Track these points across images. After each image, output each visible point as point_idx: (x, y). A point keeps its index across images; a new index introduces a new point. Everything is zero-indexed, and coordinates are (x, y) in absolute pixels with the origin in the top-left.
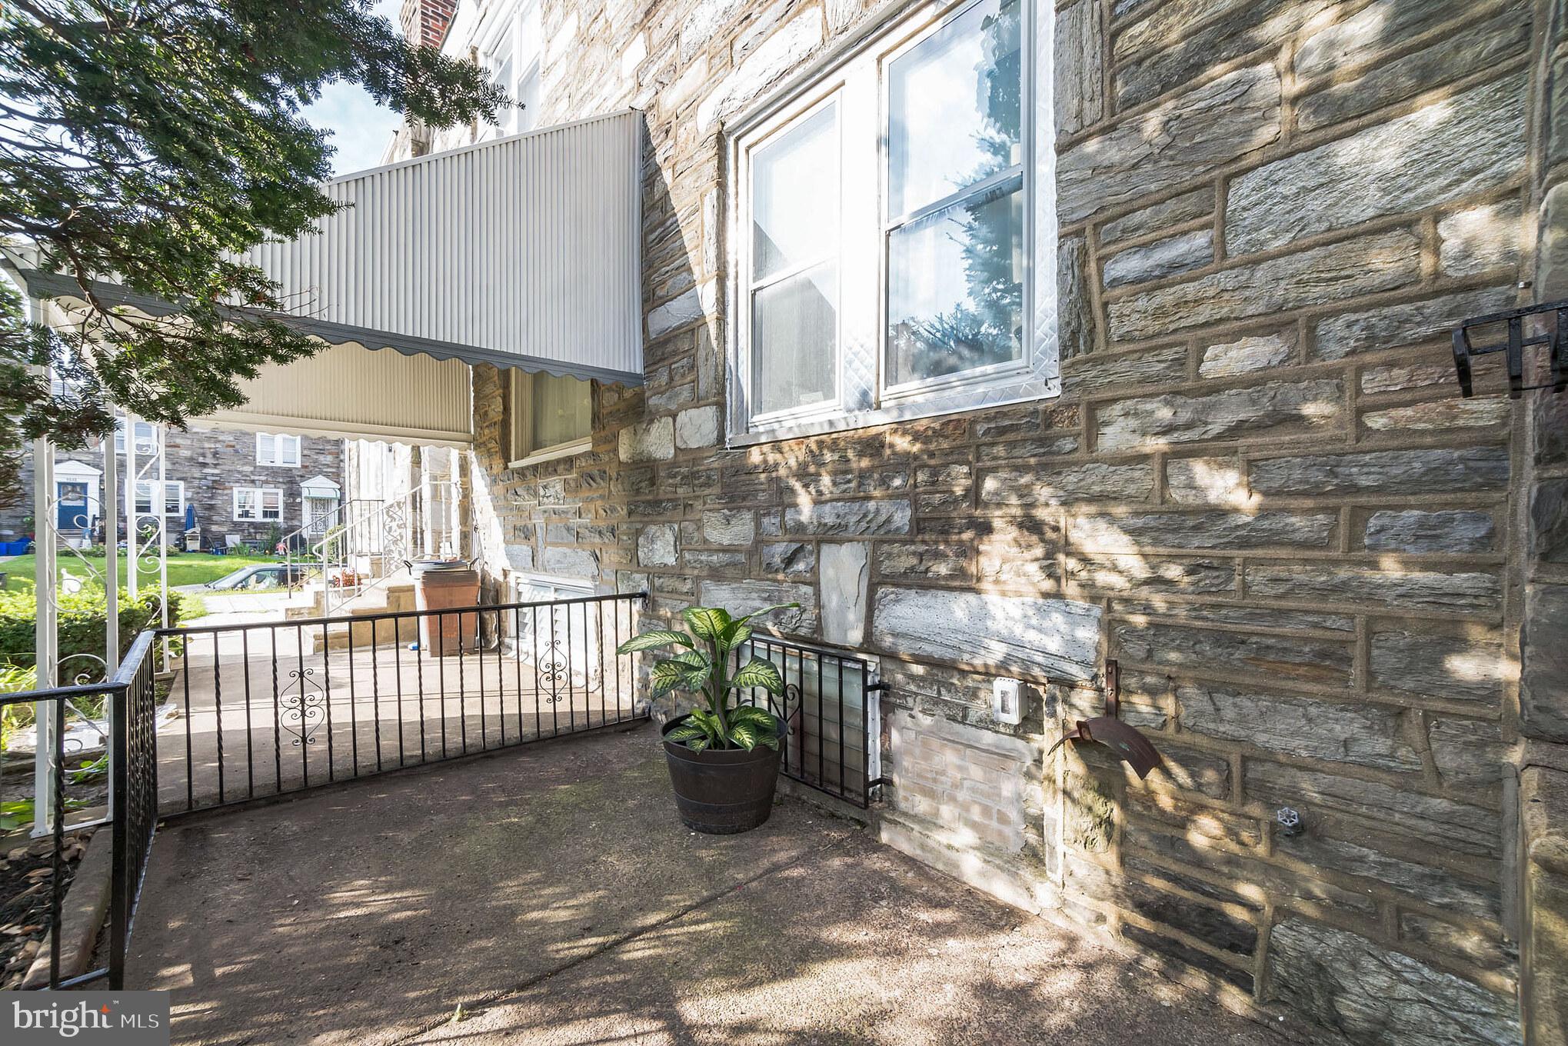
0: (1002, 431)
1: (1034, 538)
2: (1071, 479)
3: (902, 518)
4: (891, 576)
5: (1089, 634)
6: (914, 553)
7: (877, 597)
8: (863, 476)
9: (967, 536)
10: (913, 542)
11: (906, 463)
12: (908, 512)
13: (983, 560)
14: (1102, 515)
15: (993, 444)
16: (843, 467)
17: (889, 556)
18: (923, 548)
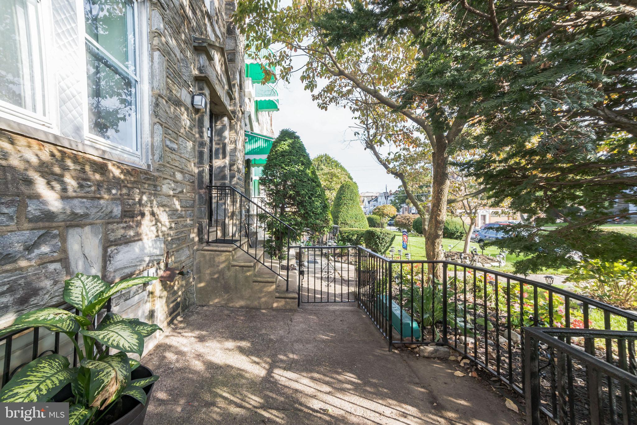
0: (148, 179)
1: (154, 218)
2: (159, 199)
3: (117, 210)
4: (115, 240)
5: (163, 246)
6: (123, 228)
7: (108, 254)
8: (99, 185)
9: (139, 218)
10: (121, 222)
11: (118, 183)
12: (120, 208)
13: (142, 227)
14: (165, 211)
15: (145, 183)
16: (82, 175)
17: (113, 231)
18: (125, 225)
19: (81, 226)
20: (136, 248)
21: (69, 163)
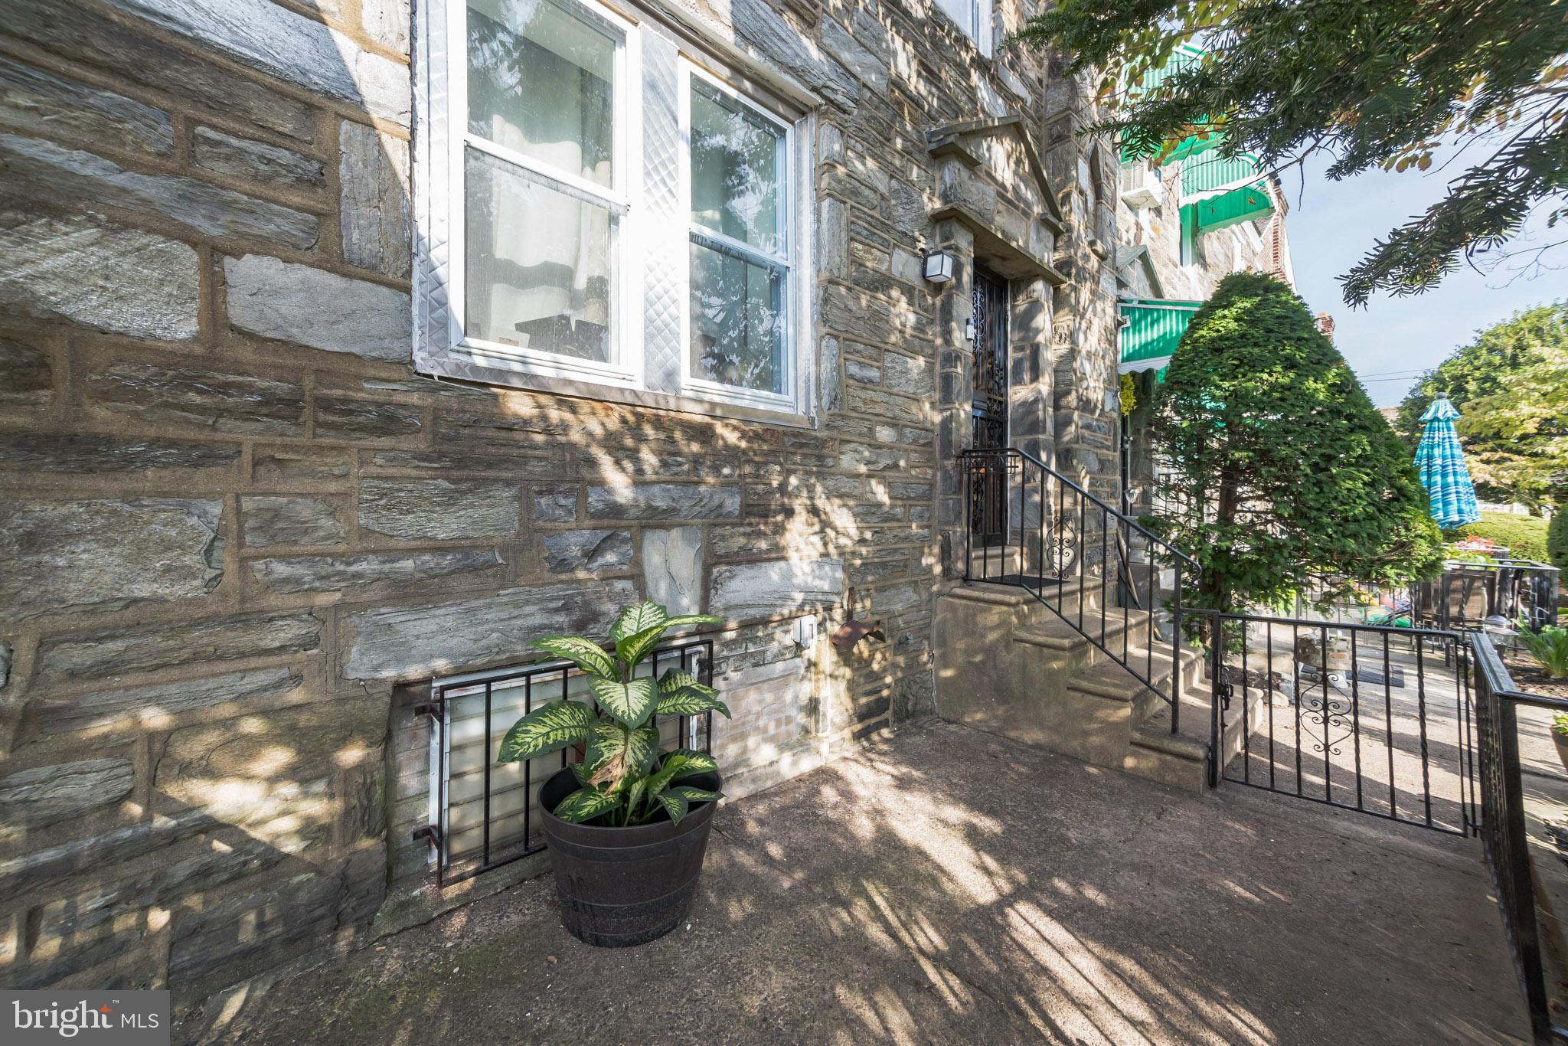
0: (802, 445)
1: (816, 520)
2: (830, 483)
3: (733, 504)
4: (727, 555)
5: (840, 574)
6: (744, 534)
7: (713, 577)
8: (697, 461)
9: (780, 518)
10: (742, 525)
11: (733, 455)
12: (738, 499)
13: (788, 535)
14: (845, 505)
15: (795, 453)
16: (669, 447)
17: (723, 538)
18: (748, 529)
19: (667, 527)
20: (774, 572)
21: (649, 430)
